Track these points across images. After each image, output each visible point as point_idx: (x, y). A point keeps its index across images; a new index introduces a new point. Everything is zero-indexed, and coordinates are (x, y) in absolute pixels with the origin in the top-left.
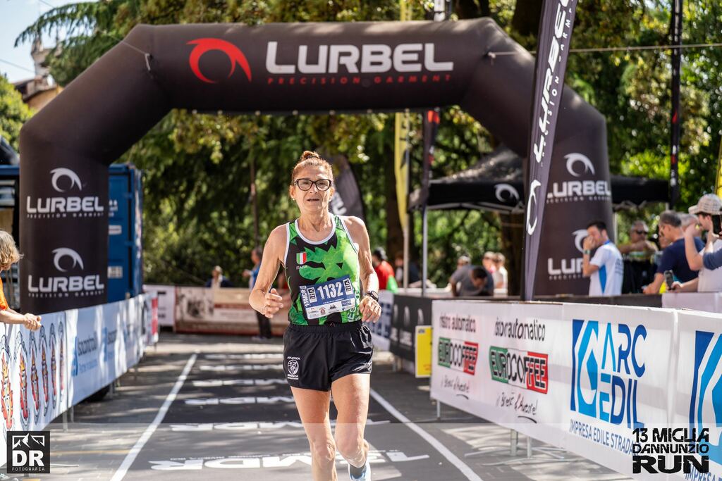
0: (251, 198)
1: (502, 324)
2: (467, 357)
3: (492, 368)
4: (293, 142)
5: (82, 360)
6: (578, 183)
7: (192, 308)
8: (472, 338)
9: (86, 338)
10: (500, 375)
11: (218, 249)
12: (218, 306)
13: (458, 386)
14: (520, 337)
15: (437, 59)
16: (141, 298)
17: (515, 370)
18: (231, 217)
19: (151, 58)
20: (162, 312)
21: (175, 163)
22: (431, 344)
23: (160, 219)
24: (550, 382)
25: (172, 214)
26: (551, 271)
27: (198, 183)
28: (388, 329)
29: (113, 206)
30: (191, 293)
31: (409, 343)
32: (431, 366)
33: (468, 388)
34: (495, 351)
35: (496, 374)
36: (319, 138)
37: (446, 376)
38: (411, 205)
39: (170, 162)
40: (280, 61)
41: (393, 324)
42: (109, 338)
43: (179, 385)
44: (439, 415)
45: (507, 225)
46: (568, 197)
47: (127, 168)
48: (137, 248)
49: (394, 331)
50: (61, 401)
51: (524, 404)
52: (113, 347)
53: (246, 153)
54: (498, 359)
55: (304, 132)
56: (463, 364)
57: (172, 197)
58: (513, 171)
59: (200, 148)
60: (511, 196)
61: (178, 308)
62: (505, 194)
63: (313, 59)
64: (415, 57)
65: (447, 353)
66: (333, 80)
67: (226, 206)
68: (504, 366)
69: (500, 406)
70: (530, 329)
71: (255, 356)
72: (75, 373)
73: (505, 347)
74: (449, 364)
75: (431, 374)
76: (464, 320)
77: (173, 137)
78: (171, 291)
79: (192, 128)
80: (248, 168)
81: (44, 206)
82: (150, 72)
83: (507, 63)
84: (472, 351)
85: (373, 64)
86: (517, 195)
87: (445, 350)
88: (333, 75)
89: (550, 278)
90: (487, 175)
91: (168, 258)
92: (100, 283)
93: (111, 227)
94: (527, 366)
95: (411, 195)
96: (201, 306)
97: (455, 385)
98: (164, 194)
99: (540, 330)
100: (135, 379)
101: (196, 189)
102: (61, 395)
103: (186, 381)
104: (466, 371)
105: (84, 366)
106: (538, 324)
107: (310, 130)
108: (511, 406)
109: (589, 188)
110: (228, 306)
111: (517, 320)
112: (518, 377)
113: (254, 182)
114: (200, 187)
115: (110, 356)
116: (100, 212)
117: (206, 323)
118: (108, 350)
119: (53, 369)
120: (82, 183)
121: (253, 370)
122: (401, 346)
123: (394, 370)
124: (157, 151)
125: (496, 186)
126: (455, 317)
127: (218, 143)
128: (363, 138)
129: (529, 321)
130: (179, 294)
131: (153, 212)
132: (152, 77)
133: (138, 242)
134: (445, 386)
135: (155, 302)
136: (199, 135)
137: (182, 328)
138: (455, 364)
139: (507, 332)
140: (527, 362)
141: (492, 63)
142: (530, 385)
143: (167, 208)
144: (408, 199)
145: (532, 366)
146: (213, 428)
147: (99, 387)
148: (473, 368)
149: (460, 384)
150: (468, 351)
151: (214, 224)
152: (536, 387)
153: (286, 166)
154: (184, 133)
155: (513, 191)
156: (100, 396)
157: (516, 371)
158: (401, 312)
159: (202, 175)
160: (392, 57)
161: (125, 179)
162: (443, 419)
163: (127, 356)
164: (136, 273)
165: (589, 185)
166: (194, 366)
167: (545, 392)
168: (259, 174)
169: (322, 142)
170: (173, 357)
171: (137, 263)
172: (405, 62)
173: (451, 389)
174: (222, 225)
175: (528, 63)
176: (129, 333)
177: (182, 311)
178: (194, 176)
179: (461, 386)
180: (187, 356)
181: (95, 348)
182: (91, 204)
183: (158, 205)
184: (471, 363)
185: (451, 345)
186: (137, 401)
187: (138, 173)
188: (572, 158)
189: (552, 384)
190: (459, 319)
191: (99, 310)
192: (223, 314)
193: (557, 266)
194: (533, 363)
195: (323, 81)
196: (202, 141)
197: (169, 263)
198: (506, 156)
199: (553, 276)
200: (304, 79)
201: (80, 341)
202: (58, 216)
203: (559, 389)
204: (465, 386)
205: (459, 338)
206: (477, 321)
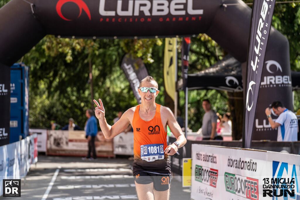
0: (89, 81)
1: (232, 160)
2: (211, 177)
3: (226, 185)
4: (113, 50)
6: (273, 77)
7: (56, 142)
8: (215, 167)
11: (71, 108)
12: (71, 141)
14: (242, 169)
15: (194, 8)
16: (28, 139)
17: (239, 187)
18: (78, 91)
19: (34, 6)
20: (40, 144)
21: (47, 61)
22: (191, 168)
23: (38, 92)
25: (45, 89)
26: (257, 126)
27: (60, 72)
30: (56, 134)
31: (178, 165)
32: (191, 180)
33: (212, 195)
34: (227, 175)
35: (228, 188)
36: (127, 49)
37: (200, 187)
38: (179, 87)
39: (44, 60)
40: (107, 9)
43: (49, 188)
45: (232, 98)
46: (267, 85)
47: (20, 66)
48: (26, 110)
52: (13, 168)
53: (86, 56)
54: (229, 179)
55: (118, 45)
56: (209, 181)
57: (45, 80)
58: (236, 69)
60: (234, 83)
61: (49, 142)
62: (231, 82)
63: (125, 8)
64: (182, 7)
65: (200, 174)
66: (136, 20)
67: (75, 85)
68: (233, 184)
70: (248, 164)
71: (92, 170)
73: (234, 173)
74: (201, 180)
75: (191, 185)
76: (210, 156)
77: (45, 47)
78: (44, 132)
80: (87, 64)
82: (34, 14)
83: (233, 9)
84: (214, 174)
85: (158, 10)
86: (238, 83)
87: (199, 172)
88: (136, 17)
89: (257, 130)
90: (221, 72)
91: (43, 113)
92: (6, 132)
93: (11, 99)
94: (246, 185)
95: (179, 82)
96: (62, 141)
97: (205, 192)
98: (41, 78)
99: (254, 166)
101: (59, 75)
103: (54, 186)
104: (211, 185)
106: (252, 162)
107: (122, 44)
109: (279, 80)
110: (76, 141)
111: (240, 159)
112: (241, 191)
113: (91, 72)
114: (61, 75)
116: (5, 93)
117: (64, 150)
118: (10, 170)
121: (91, 179)
124: (37, 55)
125: (226, 77)
126: (205, 154)
127: (70, 51)
128: (151, 50)
129: (247, 160)
130: (49, 134)
131: (35, 88)
132: (35, 17)
133: (27, 107)
134: (199, 192)
137: (51, 153)
139: (235, 165)
140: (246, 183)
141: (225, 10)
142: (248, 196)
143: (42, 86)
148: (215, 184)
149: (208, 192)
150: (212, 174)
151: (69, 95)
152: (251, 197)
153: (109, 63)
154: (50, 45)
155: (235, 80)
159: (63, 67)
160: (169, 7)
161: (19, 72)
163: (20, 172)
164: (26, 124)
165: (279, 78)
166: (58, 176)
168: (94, 67)
169: (129, 51)
170: (45, 171)
171: (26, 118)
172: (176, 10)
173: (202, 195)
174: (73, 95)
176: (21, 160)
177: (50, 144)
178: (58, 68)
181: (2, 169)
183: (37, 84)
184: (214, 180)
185: (203, 170)
187: (27, 68)
188: (270, 63)
191: (5, 148)
192: (74, 145)
193: (261, 123)
194: (250, 184)
195: (131, 20)
196: (60, 50)
197: (43, 116)
198: (232, 61)
199: (259, 129)
200: (120, 19)
204: (211, 193)
205: (207, 166)
206: (217, 157)
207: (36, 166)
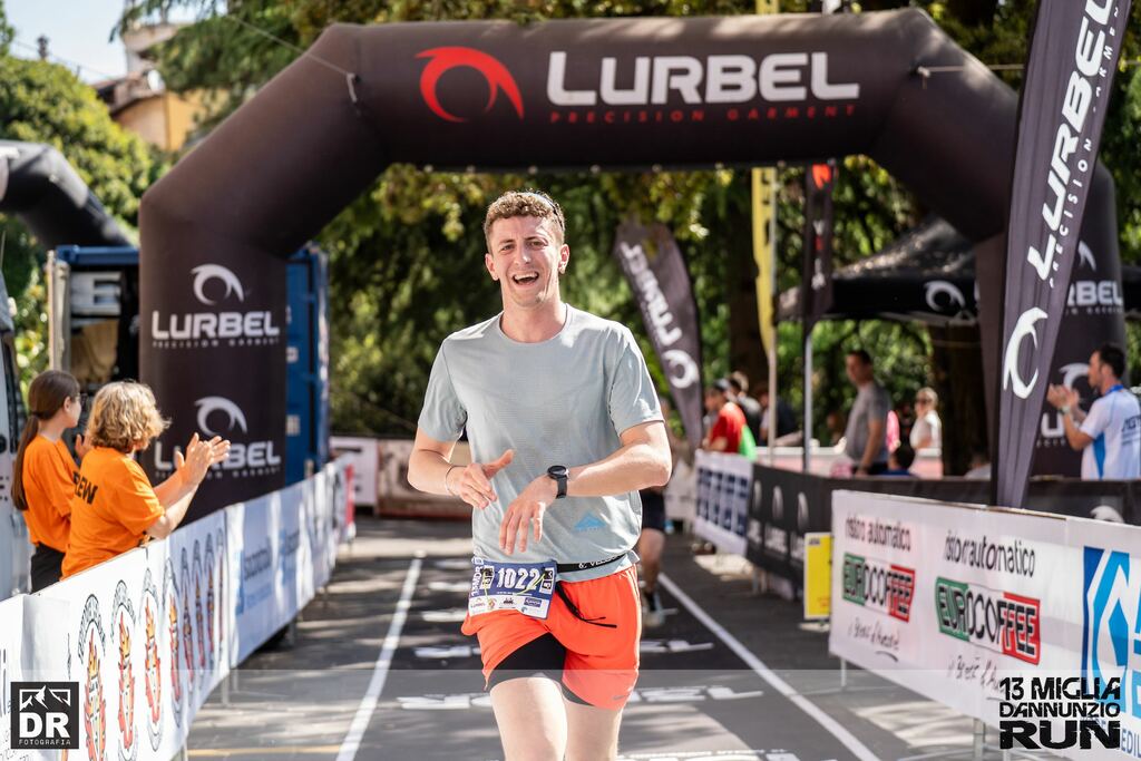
1: (959, 541)
2: (894, 591)
3: (940, 615)
4: (575, 199)
8: (904, 559)
9: (255, 550)
10: (955, 626)
13: (879, 637)
14: (990, 567)
15: (833, 79)
16: (331, 469)
17: (981, 621)
19: (357, 80)
20: (360, 483)
21: (376, 234)
22: (831, 562)
23: (351, 327)
24: (1043, 644)
25: (371, 318)
27: (416, 267)
28: (744, 522)
30: (403, 451)
31: (783, 549)
32: (830, 599)
33: (896, 643)
34: (945, 586)
35: (946, 623)
36: (623, 196)
37: (857, 619)
38: (782, 311)
39: (368, 232)
40: (569, 85)
41: (753, 513)
42: (289, 546)
43: (399, 619)
44: (843, 682)
45: (940, 343)
47: (308, 252)
48: (323, 383)
49: (755, 527)
50: (220, 659)
51: (998, 679)
52: (295, 559)
54: (951, 600)
56: (888, 601)
57: (371, 289)
58: (956, 258)
59: (425, 214)
60: (952, 300)
61: (383, 476)
62: (942, 297)
63: (625, 81)
64: (795, 76)
65: (859, 581)
66: (659, 116)
67: (462, 302)
68: (962, 612)
69: (954, 678)
70: (1009, 555)
72: (240, 610)
73: (963, 581)
74: (862, 599)
75: (830, 613)
77: (380, 195)
78: (370, 447)
79: (412, 181)
81: (181, 327)
82: (356, 104)
83: (951, 85)
84: (903, 582)
85: (725, 87)
86: (961, 300)
87: (856, 578)
88: (659, 106)
90: (911, 266)
91: (363, 389)
92: (274, 454)
94: (1003, 616)
95: (782, 298)
97: (873, 636)
98: (360, 285)
99: (1027, 559)
100: (326, 607)
101: (411, 277)
103: (411, 611)
104: (893, 614)
105: (252, 597)
106: (1022, 547)
108: (973, 680)
109: (1087, 293)
111: (985, 539)
112: (986, 631)
114: (419, 275)
115: (290, 575)
116: (274, 337)
117: (431, 501)
118: (288, 565)
119: (210, 610)
120: (244, 288)
122: (768, 552)
123: (755, 590)
124: (349, 215)
125: (928, 284)
126: (874, 522)
127: (455, 207)
128: (698, 199)
129: (1007, 542)
130: (384, 453)
131: (341, 316)
132: (358, 112)
133: (323, 373)
134: (856, 635)
135: (349, 472)
136: (423, 194)
137: (390, 509)
138: (874, 600)
139: (968, 557)
140: (1003, 610)
141: (924, 85)
142: (1009, 648)
143: (364, 307)
144: (776, 301)
145: (1012, 616)
146: (471, 703)
147: (274, 630)
148: (906, 611)
149: (883, 635)
150: (897, 580)
152: (1018, 651)
154: (398, 190)
155: (954, 293)
156: (278, 644)
157: (984, 623)
158: (767, 495)
159: (424, 252)
160: (756, 77)
161: (302, 271)
162: (852, 689)
165: (1087, 289)
166: (420, 581)
167: (1036, 662)
170: (381, 564)
171: (323, 408)
172: (778, 85)
173: (865, 642)
178: (409, 254)
179: (885, 638)
180: (404, 562)
181: (268, 564)
182: (258, 324)
183: (349, 300)
184: (902, 601)
185: (867, 568)
187: (323, 259)
189: (1047, 650)
190: (881, 527)
191: (275, 500)
194: (1014, 612)
195: (643, 117)
196: (428, 203)
197: (364, 398)
200: (611, 113)
201: (248, 555)
202: (205, 343)
204: (891, 638)
205: (880, 557)
206: (912, 533)
207: (350, 549)
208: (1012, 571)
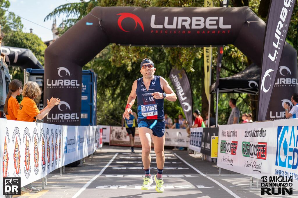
1: (248, 132)
2: (233, 148)
3: (243, 151)
4: (162, 65)
5: (68, 147)
6: (284, 79)
7: (117, 135)
8: (235, 139)
9: (71, 139)
10: (246, 154)
14: (255, 136)
15: (224, 24)
16: (95, 127)
17: (252, 151)
19: (101, 20)
20: (104, 136)
22: (218, 144)
23: (105, 98)
24: (267, 154)
26: (271, 117)
27: (121, 82)
28: (201, 143)
29: (84, 88)
30: (117, 129)
31: (209, 148)
32: (217, 153)
33: (232, 161)
34: (244, 144)
35: (244, 153)
37: (223, 157)
39: (109, 72)
40: (156, 23)
41: (202, 141)
42: (81, 140)
44: (220, 174)
45: (253, 100)
46: (280, 85)
47: (91, 71)
48: (94, 106)
49: (203, 143)
50: (59, 162)
51: (256, 165)
52: (83, 144)
54: (246, 147)
56: (231, 151)
57: (110, 88)
58: (256, 75)
59: (122, 64)
60: (255, 86)
61: (111, 135)
62: (253, 84)
63: (170, 23)
64: (215, 22)
65: (224, 147)
66: (179, 32)
68: (248, 150)
69: (246, 167)
70: (260, 132)
72: (66, 152)
73: (249, 141)
75: (217, 157)
76: (232, 132)
77: (110, 60)
78: (108, 128)
79: (119, 56)
81: (54, 83)
82: (101, 27)
84: (235, 145)
85: (196, 25)
86: (258, 85)
88: (179, 29)
90: (245, 77)
91: (108, 115)
92: (77, 117)
93: (82, 97)
94: (258, 149)
96: (121, 135)
97: (227, 160)
98: (107, 87)
99: (264, 133)
100: (92, 160)
101: (120, 85)
102: (59, 160)
104: (232, 154)
105: (70, 150)
106: (263, 130)
108: (250, 167)
109: (289, 81)
111: (254, 129)
112: (254, 154)
114: (122, 84)
115: (81, 148)
116: (78, 86)
117: (123, 142)
118: (80, 145)
119: (56, 149)
120: (71, 74)
122: (206, 149)
124: (104, 68)
125: (249, 81)
126: (228, 131)
127: (130, 63)
128: (192, 61)
129: (259, 129)
130: (112, 129)
131: (102, 94)
132: (101, 29)
133: (95, 104)
134: (223, 161)
135: (101, 131)
136: (122, 59)
137: (113, 144)
138: (228, 151)
139: (250, 135)
140: (258, 147)
141: (248, 26)
142: (259, 157)
143: (108, 93)
144: (210, 87)
145: (260, 148)
146: (123, 176)
147: (76, 160)
148: (235, 152)
149: (229, 160)
150: (233, 145)
152: (261, 157)
154: (115, 59)
155: (256, 84)
158: (206, 135)
160: (205, 22)
161: (90, 76)
162: (222, 176)
163: (88, 149)
164: (94, 117)
166: (117, 157)
167: (265, 159)
169: (175, 64)
170: (108, 153)
171: (94, 112)
172: (210, 25)
173: (225, 162)
175: (264, 26)
176: (89, 140)
177: (113, 137)
178: (120, 79)
180: (115, 153)
181: (74, 143)
182: (74, 83)
183: (104, 91)
184: (234, 150)
185: (226, 143)
186: (92, 167)
187: (95, 74)
188: (282, 68)
189: (268, 155)
190: (230, 132)
191: (77, 128)
193: (274, 114)
195: (175, 32)
196: (123, 62)
197: (108, 117)
198: (253, 69)
199: (272, 119)
200: (167, 31)
201: (68, 139)
202: (60, 87)
203: (271, 157)
205: (229, 140)
206: (237, 132)
207: (101, 150)
208: (260, 137)
